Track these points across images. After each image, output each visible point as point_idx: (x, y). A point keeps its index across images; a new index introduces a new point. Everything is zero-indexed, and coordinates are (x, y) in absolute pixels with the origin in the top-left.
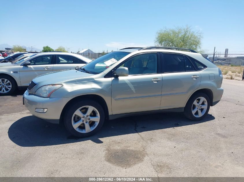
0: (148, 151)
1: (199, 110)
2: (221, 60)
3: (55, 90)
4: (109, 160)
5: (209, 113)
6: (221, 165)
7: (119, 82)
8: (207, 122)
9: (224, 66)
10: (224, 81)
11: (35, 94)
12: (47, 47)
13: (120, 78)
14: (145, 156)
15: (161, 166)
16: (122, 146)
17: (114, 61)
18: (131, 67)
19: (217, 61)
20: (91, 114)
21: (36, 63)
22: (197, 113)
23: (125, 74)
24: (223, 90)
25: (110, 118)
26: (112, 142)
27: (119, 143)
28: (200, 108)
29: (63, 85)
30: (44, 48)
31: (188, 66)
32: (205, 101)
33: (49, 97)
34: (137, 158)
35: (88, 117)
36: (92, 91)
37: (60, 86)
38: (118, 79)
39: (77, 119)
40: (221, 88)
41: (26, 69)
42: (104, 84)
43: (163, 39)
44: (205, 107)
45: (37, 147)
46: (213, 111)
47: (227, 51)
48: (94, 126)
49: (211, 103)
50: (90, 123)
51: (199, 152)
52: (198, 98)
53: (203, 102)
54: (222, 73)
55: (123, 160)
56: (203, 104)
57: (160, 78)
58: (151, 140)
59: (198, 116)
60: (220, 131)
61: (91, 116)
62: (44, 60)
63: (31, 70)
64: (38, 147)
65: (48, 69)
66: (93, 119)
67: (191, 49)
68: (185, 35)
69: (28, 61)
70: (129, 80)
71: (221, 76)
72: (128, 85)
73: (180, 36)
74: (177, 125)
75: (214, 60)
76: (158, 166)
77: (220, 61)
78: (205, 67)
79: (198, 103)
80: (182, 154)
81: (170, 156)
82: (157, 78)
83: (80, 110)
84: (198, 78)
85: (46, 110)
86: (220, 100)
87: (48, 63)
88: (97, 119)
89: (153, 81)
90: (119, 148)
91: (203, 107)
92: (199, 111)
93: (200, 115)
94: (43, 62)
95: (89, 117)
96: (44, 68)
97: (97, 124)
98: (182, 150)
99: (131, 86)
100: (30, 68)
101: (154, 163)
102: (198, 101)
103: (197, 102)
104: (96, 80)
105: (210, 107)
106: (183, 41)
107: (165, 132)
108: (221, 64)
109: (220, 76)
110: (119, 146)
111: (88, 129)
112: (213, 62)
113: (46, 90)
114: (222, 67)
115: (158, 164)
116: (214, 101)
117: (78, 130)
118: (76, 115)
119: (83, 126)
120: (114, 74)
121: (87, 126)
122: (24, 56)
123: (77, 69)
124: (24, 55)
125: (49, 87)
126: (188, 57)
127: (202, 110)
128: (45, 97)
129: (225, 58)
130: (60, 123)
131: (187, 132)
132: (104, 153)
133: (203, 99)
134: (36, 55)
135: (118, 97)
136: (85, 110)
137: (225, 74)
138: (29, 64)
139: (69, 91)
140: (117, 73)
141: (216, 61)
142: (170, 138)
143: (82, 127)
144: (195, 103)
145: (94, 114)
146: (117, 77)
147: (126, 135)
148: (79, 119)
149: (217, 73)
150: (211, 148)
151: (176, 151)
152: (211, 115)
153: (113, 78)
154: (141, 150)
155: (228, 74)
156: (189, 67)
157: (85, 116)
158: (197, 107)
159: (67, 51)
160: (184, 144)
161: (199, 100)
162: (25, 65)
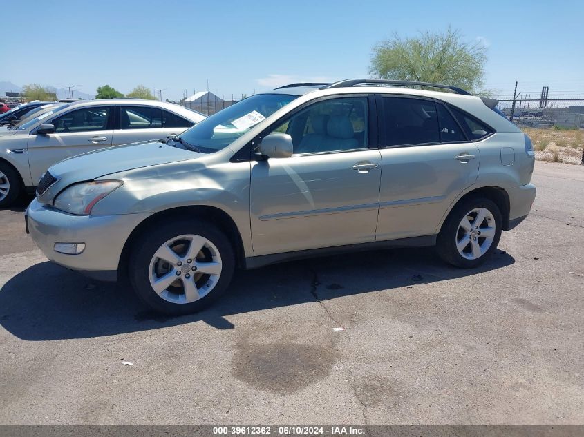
0: (344, 347)
1: (475, 240)
2: (531, 114)
3: (104, 195)
4: (241, 374)
5: (501, 246)
6: (527, 383)
7: (270, 173)
8: (493, 272)
9: (539, 131)
10: (539, 167)
11: (55, 205)
12: (107, 88)
13: (273, 162)
14: (333, 362)
15: (373, 387)
16: (279, 335)
17: (257, 117)
18: (304, 135)
19: (522, 118)
20: (199, 255)
21: (69, 128)
22: (468, 249)
23: (285, 153)
24: (534, 190)
25: (249, 266)
26: (253, 325)
27: (270, 327)
28: (477, 236)
29: (122, 183)
30: (99, 90)
31: (446, 130)
32: (490, 219)
33: (88, 213)
34: (313, 367)
35: (192, 265)
36: (200, 196)
37: (116, 184)
38: (267, 165)
39: (164, 269)
40: (531, 184)
41: (43, 143)
42: (231, 178)
43: (390, 64)
44: (489, 233)
45: (61, 343)
46: (509, 241)
47: (545, 91)
48: (209, 285)
49: (505, 223)
50: (198, 279)
51: (472, 348)
52: (472, 211)
53: (485, 220)
54: (534, 146)
55: (278, 372)
56: (484, 225)
57: (374, 160)
58: (352, 319)
59: (473, 255)
60: (525, 294)
61: (199, 259)
62: (94, 119)
63: (56, 145)
64: (63, 341)
65: (98, 141)
66: (204, 268)
67: (458, 86)
68: (444, 51)
69: (47, 122)
70: (294, 168)
71: (530, 153)
72: (292, 180)
73: (431, 56)
74: (419, 280)
75: (515, 114)
76: (367, 387)
77: (529, 118)
78: (490, 130)
79: (472, 222)
80: (428, 354)
81: (397, 362)
82: (368, 162)
83: (171, 246)
84: (472, 159)
85: (80, 247)
86: (526, 216)
87: (102, 126)
88: (215, 269)
89: (356, 169)
90: (269, 341)
91: (484, 233)
92: (475, 245)
93: (478, 252)
94: (90, 125)
95: (194, 263)
96: (90, 141)
97: (215, 280)
98: (429, 345)
99: (300, 183)
100: (54, 138)
101: (356, 380)
102: (472, 218)
103: (470, 221)
104: (209, 167)
105: (503, 231)
106: (439, 67)
107: (388, 299)
108: (531, 125)
109: (528, 155)
110: (269, 336)
111: (192, 294)
112: (511, 120)
113: (81, 196)
114: (532, 133)
115: (367, 382)
116: (512, 216)
117: (166, 297)
118: (159, 259)
119: (178, 285)
120: (256, 151)
121: (189, 285)
122: (41, 109)
123: (166, 140)
124: (42, 107)
125: (87, 187)
126: (446, 107)
127: (481, 240)
128: (79, 213)
129: (542, 110)
130: (118, 278)
131: (443, 296)
132: (231, 355)
133: (484, 213)
134: (68, 106)
135: (267, 212)
136: (183, 245)
137: (541, 149)
138: (52, 131)
139: (140, 197)
140: (264, 148)
141: (518, 118)
142: (401, 312)
143: (177, 289)
144: (465, 222)
145: (206, 256)
146: (263, 160)
147: (290, 307)
148: (167, 268)
149: (521, 145)
150: (501, 338)
151: (415, 348)
152: (504, 253)
153: (254, 163)
154: (324, 345)
155: (546, 150)
156: (450, 131)
157: (184, 260)
158: (469, 233)
159: (156, 96)
160: (433, 328)
161: (474, 215)
162: (42, 132)
